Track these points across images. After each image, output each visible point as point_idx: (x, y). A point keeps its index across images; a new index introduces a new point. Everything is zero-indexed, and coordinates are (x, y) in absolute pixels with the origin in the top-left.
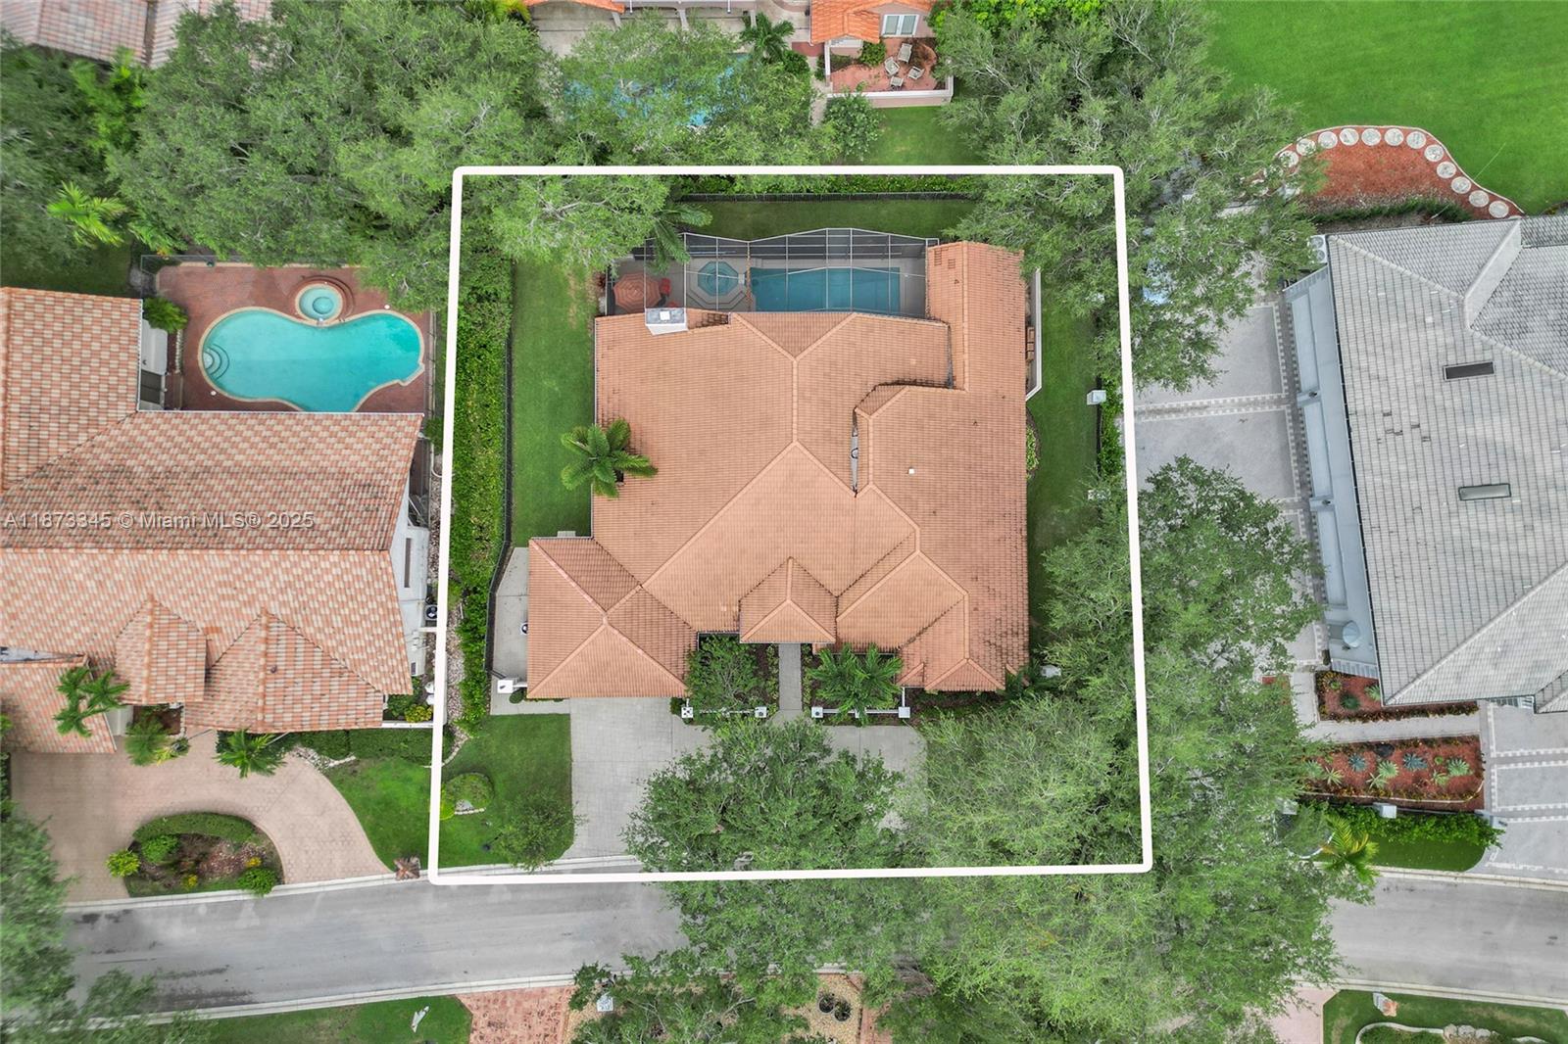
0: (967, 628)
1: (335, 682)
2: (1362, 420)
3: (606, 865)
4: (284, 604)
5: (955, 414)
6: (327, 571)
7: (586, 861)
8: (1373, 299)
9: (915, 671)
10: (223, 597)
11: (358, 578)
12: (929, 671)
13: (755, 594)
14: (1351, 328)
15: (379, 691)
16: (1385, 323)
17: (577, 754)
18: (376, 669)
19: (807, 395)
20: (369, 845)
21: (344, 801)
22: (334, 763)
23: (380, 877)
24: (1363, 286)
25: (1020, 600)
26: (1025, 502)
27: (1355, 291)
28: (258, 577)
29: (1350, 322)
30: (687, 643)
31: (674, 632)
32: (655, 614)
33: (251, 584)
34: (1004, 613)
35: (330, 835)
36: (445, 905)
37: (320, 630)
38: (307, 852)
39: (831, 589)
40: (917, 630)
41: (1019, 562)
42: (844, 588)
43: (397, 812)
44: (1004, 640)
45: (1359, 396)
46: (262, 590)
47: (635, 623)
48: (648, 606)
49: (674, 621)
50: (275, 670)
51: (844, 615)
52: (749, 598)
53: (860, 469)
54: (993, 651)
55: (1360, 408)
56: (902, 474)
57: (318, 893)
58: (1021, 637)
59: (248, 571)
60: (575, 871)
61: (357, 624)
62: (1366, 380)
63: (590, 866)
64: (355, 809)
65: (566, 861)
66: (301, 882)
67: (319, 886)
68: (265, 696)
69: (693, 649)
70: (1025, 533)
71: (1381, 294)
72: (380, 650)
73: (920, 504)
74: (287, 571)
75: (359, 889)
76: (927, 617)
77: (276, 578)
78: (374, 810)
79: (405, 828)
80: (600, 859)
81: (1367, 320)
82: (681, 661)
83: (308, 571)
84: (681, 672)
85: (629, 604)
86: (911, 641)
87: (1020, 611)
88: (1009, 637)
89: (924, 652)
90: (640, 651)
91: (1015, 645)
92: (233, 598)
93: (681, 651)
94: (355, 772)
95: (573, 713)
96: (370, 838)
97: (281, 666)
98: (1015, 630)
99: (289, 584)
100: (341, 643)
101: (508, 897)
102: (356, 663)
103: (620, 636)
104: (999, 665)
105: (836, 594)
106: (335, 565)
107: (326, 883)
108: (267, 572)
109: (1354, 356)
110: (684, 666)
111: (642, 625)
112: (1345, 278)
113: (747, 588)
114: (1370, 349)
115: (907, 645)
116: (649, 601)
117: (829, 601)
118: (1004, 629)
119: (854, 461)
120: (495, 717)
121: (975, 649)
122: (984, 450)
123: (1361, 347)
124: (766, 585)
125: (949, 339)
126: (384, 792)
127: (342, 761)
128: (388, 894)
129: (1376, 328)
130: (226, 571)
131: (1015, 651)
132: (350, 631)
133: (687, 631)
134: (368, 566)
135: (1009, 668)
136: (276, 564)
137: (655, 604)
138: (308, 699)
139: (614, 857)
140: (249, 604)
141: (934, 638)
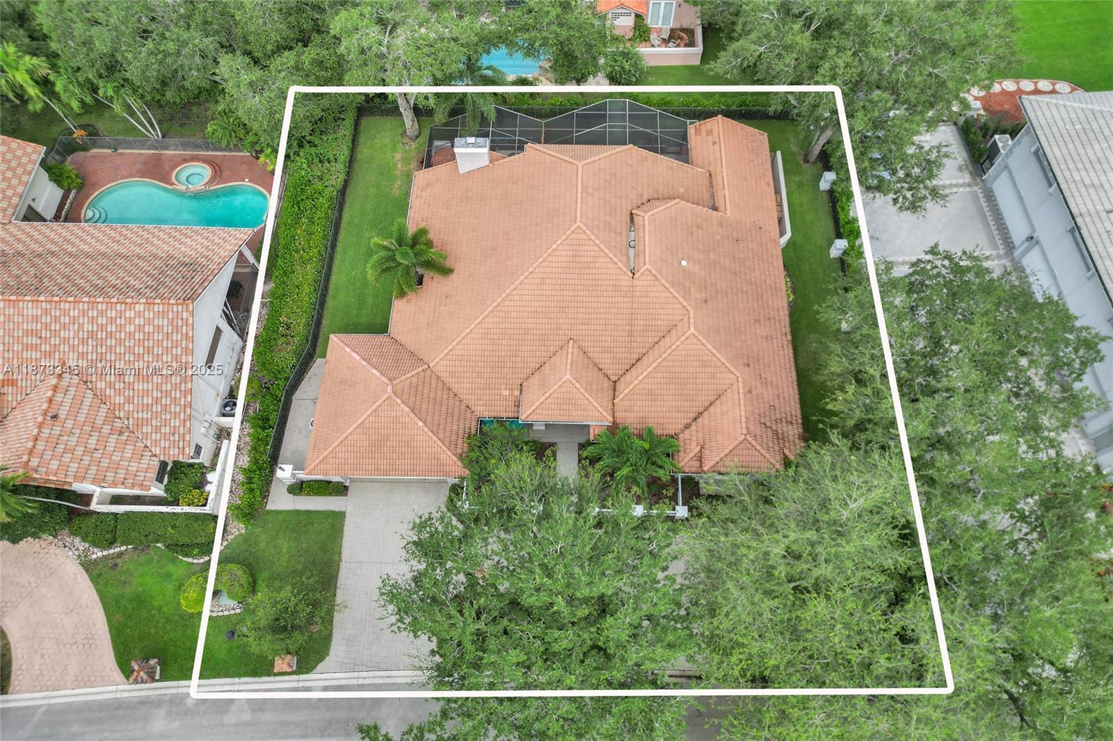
0: (742, 407)
1: (113, 439)
2: (1088, 219)
3: (361, 682)
4: (83, 355)
5: (720, 230)
6: (130, 321)
7: (340, 677)
8: (1072, 132)
9: (692, 455)
10: (27, 347)
11: (159, 329)
12: (706, 453)
13: (537, 375)
14: (1058, 154)
15: (155, 456)
16: (1088, 147)
17: (346, 554)
18: (157, 429)
19: (590, 191)
20: (111, 649)
21: (97, 598)
22: (98, 554)
23: (114, 688)
24: (1060, 124)
25: (792, 393)
26: (787, 313)
27: (1055, 129)
28: (64, 326)
29: (1056, 150)
30: (468, 426)
31: (456, 413)
32: (439, 393)
33: (55, 333)
34: (777, 401)
35: (73, 637)
36: (176, 724)
37: (110, 384)
38: (42, 656)
39: (609, 372)
40: (693, 415)
41: (787, 361)
42: (621, 373)
43: (149, 611)
44: (779, 425)
45: (1080, 201)
46: (65, 340)
47: (419, 397)
48: (433, 385)
49: (457, 404)
50: (55, 417)
51: (621, 396)
52: (531, 380)
53: (636, 256)
54: (770, 434)
55: (1084, 211)
56: (676, 264)
57: (40, 706)
58: (795, 426)
59: (56, 319)
60: (326, 689)
61: (148, 379)
62: (1083, 190)
63: (343, 682)
64: (106, 608)
65: (319, 676)
66: (28, 691)
67: (44, 698)
68: (37, 439)
69: (473, 432)
70: (789, 337)
71: (1078, 127)
72: (165, 408)
73: (693, 291)
74: (92, 320)
75: (86, 702)
76: (703, 401)
77: (81, 326)
78: (126, 608)
79: (153, 631)
80: (356, 674)
81: (1071, 146)
82: (460, 441)
83: (112, 321)
84: (459, 451)
85: (414, 379)
86: (688, 426)
87: (792, 403)
88: (784, 424)
89: (700, 435)
90: (420, 424)
91: (791, 433)
92: (35, 348)
93: (461, 431)
94: (116, 565)
95: (349, 511)
96: (113, 641)
97: (62, 415)
98: (789, 419)
99: (92, 335)
100: (129, 400)
101: (247, 717)
102: (140, 423)
103: (402, 405)
104: (777, 448)
105: (614, 378)
106: (139, 314)
107: (54, 694)
108: (74, 320)
109: (1067, 174)
110: (462, 446)
111: (425, 400)
112: (1043, 121)
113: (530, 371)
114: (1080, 166)
115: (683, 431)
116: (434, 381)
117: (607, 384)
118: (778, 416)
119: (631, 251)
120: (269, 512)
121: (752, 428)
122: (747, 263)
123: (1071, 166)
124: (547, 366)
125: (711, 183)
126: (140, 589)
127: (105, 553)
128: (117, 709)
129: (1081, 150)
130: (36, 319)
131: (791, 438)
132: (140, 386)
133: (469, 415)
134: (170, 317)
135: (787, 452)
136: (84, 313)
137: (440, 384)
138: (80, 451)
139: (371, 674)
140: (48, 355)
141: (710, 421)
